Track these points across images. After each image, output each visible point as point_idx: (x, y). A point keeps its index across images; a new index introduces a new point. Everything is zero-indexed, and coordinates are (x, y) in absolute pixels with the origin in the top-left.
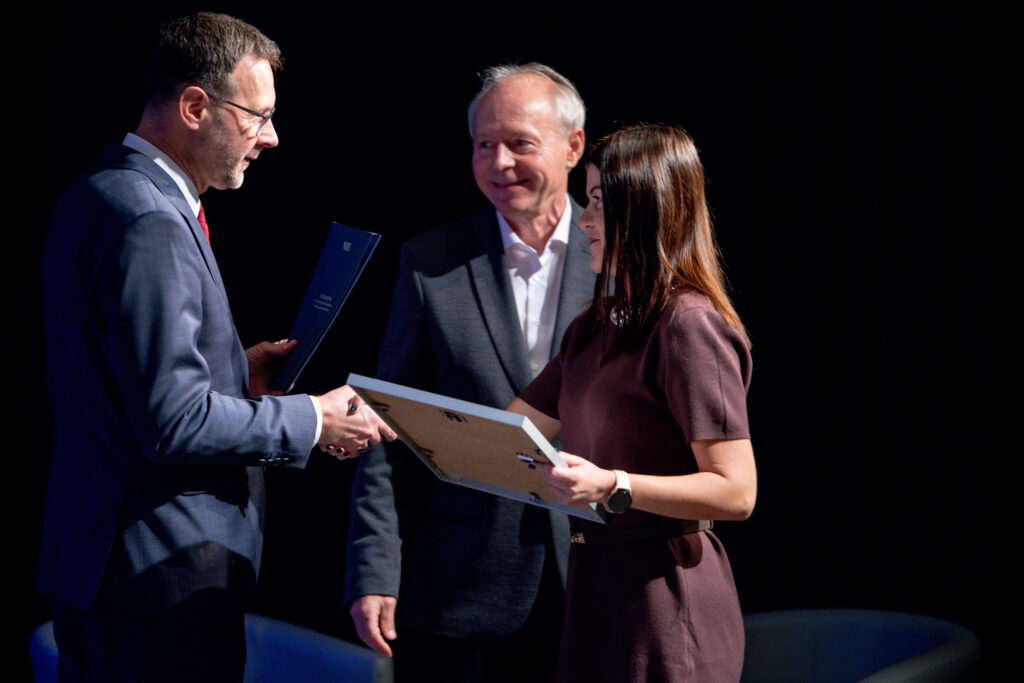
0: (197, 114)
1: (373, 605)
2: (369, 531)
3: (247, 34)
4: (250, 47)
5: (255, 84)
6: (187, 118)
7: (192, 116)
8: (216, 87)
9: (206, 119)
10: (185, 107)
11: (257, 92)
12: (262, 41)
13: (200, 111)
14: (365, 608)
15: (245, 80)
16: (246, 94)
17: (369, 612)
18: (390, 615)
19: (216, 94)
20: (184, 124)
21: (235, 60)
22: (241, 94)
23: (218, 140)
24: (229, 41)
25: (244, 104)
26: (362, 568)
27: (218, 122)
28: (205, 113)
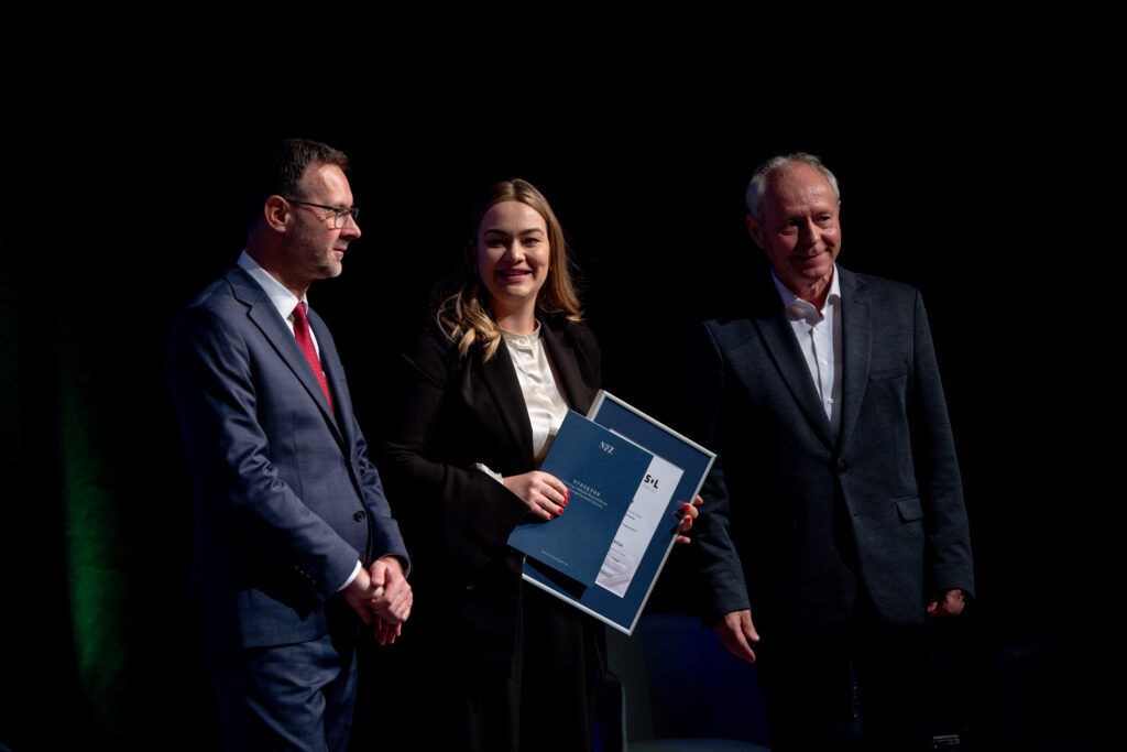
0: (282, 219)
1: (734, 619)
2: (715, 559)
3: (311, 147)
4: (315, 156)
5: (324, 184)
6: (274, 223)
7: (278, 221)
8: (292, 193)
9: (289, 221)
10: (270, 214)
11: (329, 191)
12: (326, 150)
13: (284, 215)
14: (729, 622)
15: (315, 182)
16: (318, 194)
17: (733, 624)
18: (750, 622)
19: (293, 199)
20: (272, 228)
21: (303, 168)
22: (314, 194)
23: (303, 237)
24: (297, 155)
25: (318, 202)
26: (719, 591)
27: (298, 221)
28: (288, 216)
